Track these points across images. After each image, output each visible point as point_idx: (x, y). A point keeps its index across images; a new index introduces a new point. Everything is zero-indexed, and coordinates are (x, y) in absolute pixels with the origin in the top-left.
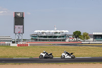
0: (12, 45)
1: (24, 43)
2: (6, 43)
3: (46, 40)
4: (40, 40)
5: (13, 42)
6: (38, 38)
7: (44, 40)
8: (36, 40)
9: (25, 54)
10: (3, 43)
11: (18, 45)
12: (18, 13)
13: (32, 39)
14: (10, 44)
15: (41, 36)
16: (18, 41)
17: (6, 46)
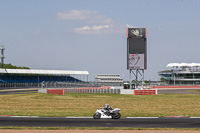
0: (124, 92)
1: (147, 88)
2: (113, 88)
3: (191, 82)
4: (177, 82)
5: (126, 87)
6: (175, 79)
7: (186, 82)
8: (171, 82)
9: (149, 111)
10: (106, 88)
11: (136, 92)
12: (135, 29)
13: (162, 80)
14: (119, 90)
15: (181, 75)
16: (135, 84)
17: (112, 94)
